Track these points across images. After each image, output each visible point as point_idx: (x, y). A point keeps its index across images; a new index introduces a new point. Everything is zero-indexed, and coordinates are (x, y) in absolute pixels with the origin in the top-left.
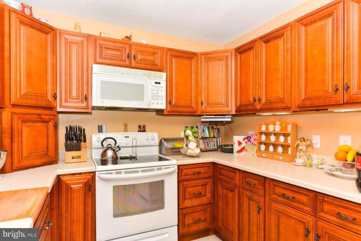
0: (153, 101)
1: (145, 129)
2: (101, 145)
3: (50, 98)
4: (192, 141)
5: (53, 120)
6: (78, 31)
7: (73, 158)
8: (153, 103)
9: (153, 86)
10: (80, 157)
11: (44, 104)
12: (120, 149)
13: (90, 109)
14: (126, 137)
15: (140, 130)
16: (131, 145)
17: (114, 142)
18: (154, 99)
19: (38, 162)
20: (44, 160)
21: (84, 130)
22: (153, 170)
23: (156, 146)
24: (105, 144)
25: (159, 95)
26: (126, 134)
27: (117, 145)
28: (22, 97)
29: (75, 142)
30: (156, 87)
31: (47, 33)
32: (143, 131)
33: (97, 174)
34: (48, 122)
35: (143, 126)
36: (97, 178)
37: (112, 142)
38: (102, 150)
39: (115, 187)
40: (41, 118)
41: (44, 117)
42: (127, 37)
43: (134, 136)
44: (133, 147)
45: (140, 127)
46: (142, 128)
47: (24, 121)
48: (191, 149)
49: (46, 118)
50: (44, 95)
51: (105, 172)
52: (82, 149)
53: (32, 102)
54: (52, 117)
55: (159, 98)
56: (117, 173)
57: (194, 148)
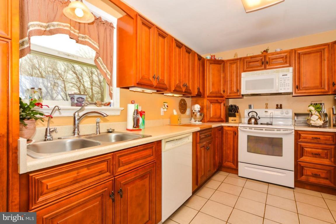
0: (280, 88)
1: (282, 107)
2: (248, 115)
3: (222, 92)
4: (314, 114)
5: (223, 102)
6: (236, 58)
7: (232, 121)
8: (281, 89)
9: (281, 78)
10: (235, 120)
11: (219, 95)
12: (260, 118)
13: (241, 95)
14: (266, 112)
15: (277, 107)
16: (269, 117)
17: (256, 114)
18: (282, 86)
19: (216, 120)
20: (219, 120)
21: (238, 107)
22: (274, 130)
23: (290, 118)
24: (251, 114)
25: (286, 83)
26: (266, 110)
27: (258, 116)
28: (210, 93)
29: (233, 113)
30: (283, 78)
31: (220, 64)
32: (280, 108)
33: (239, 127)
34: (221, 103)
35: (280, 105)
36: (239, 130)
37: (255, 114)
38: (249, 118)
39: (248, 136)
40: (218, 101)
41: (219, 101)
42: (264, 51)
43: (271, 111)
44: (270, 118)
45: (277, 105)
46: (279, 106)
47: (211, 103)
48: (313, 120)
49: (220, 101)
50: (219, 91)
51: (243, 127)
52: (237, 117)
53: (214, 95)
54: (223, 101)
55: (286, 85)
56: (249, 129)
57: (315, 120)
